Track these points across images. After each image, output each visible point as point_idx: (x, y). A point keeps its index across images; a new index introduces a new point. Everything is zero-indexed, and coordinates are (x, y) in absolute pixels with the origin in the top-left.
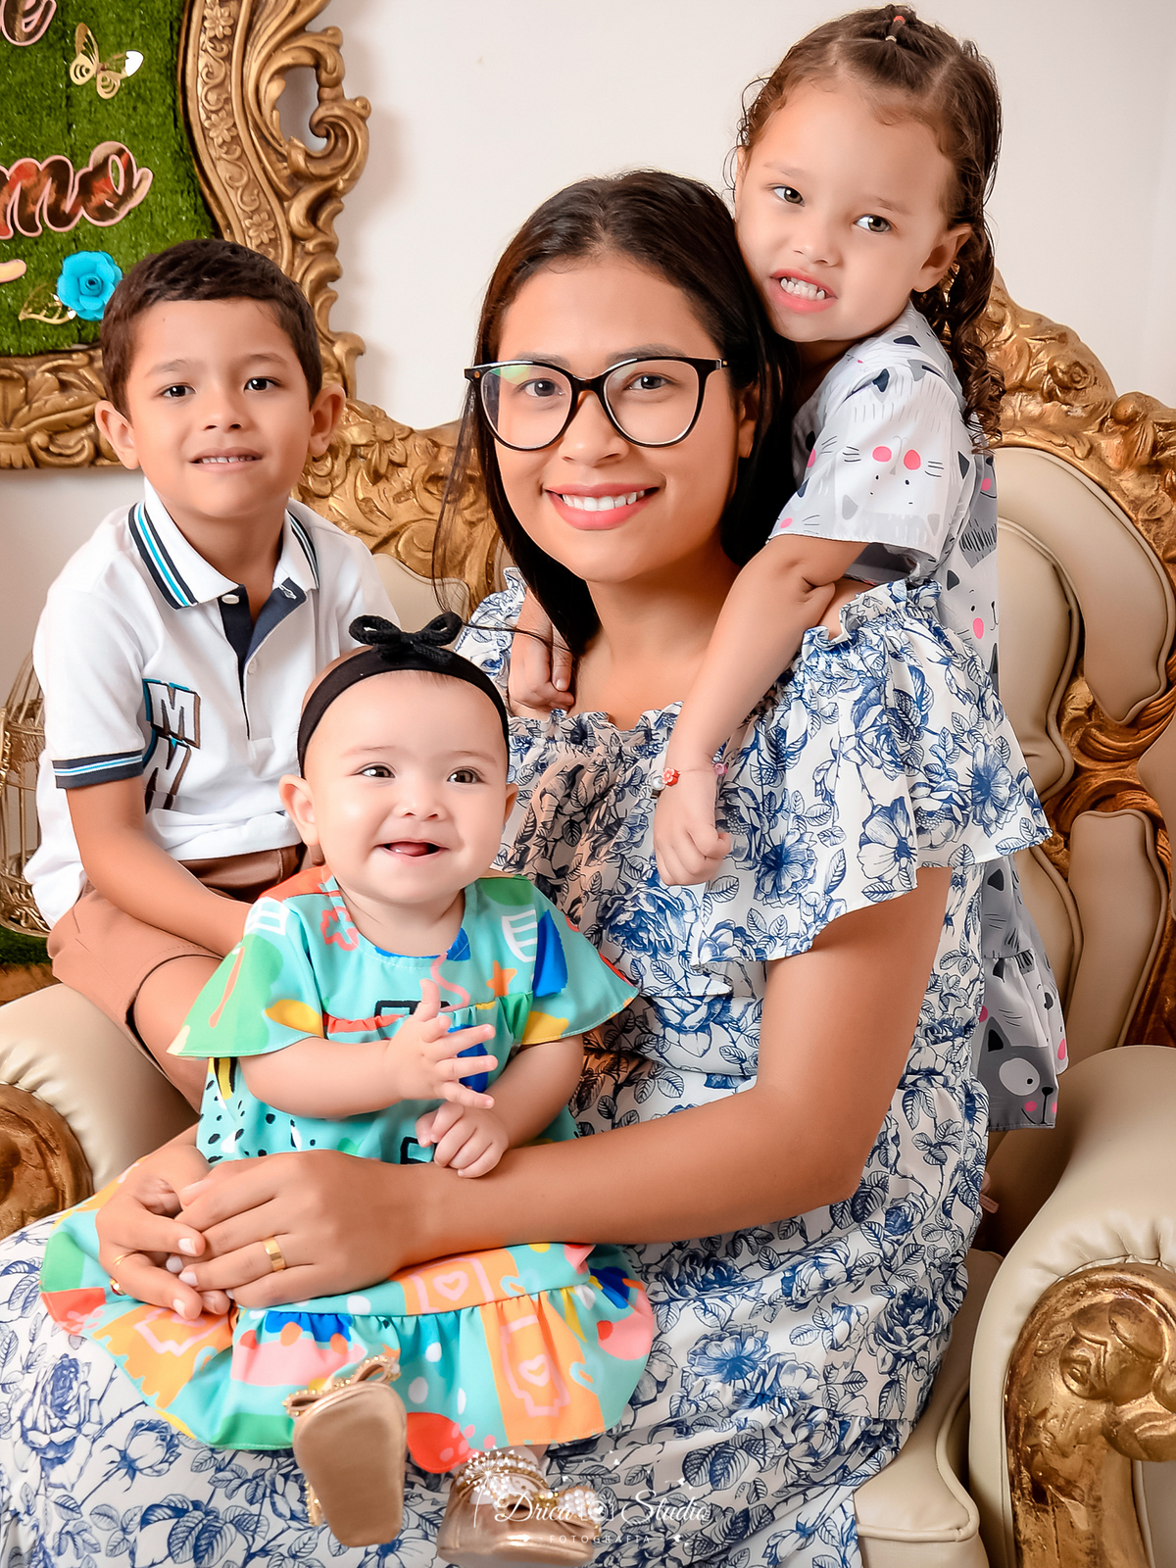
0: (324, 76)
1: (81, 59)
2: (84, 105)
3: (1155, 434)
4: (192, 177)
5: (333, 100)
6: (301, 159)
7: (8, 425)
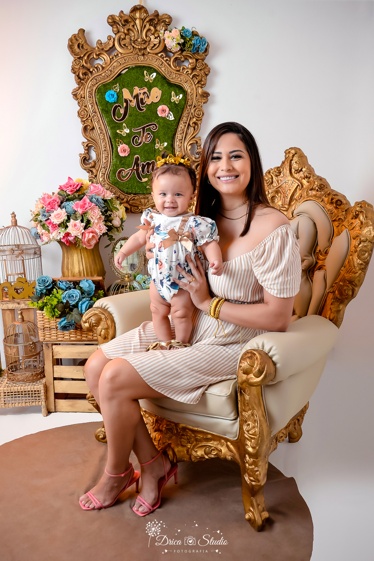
0: (198, 145)
1: (157, 144)
2: (157, 152)
3: (332, 197)
5: (200, 148)
6: (194, 159)
7: (145, 206)
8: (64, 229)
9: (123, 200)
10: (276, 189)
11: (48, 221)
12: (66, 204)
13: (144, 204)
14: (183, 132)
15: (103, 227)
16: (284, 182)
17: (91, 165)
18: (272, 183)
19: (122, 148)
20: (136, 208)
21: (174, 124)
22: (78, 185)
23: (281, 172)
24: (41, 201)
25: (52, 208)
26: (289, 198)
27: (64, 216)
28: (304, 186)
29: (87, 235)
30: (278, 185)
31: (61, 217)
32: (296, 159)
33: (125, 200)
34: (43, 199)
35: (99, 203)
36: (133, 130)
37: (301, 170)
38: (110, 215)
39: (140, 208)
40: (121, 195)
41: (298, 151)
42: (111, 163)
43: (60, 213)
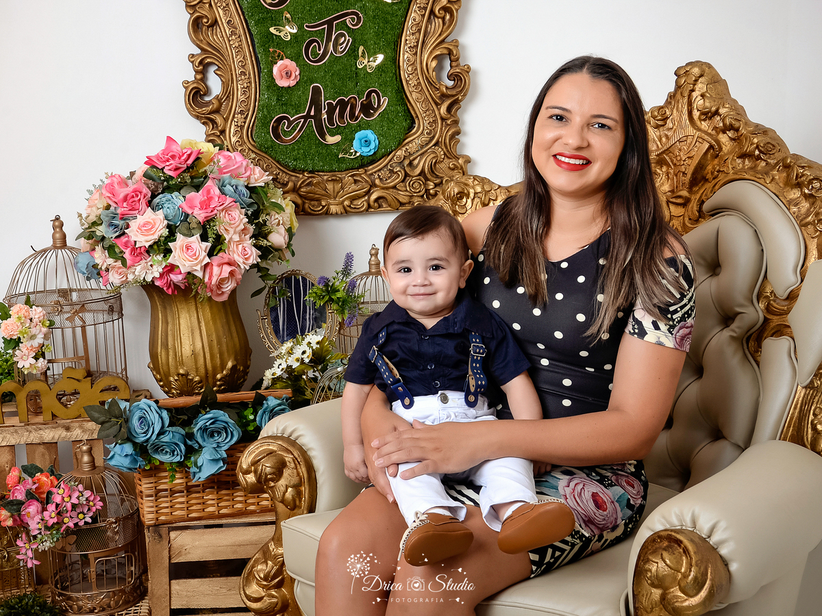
0: (452, 57)
1: (361, 59)
2: (362, 76)
3: (797, 171)
4: (403, 99)
5: (456, 66)
6: (444, 89)
7: (335, 198)
8: (162, 255)
9: (287, 185)
10: (657, 155)
11: (122, 238)
12: (164, 199)
13: (332, 193)
14: (419, 31)
15: (251, 251)
16: (676, 140)
17: (210, 107)
19: (283, 67)
20: (316, 203)
21: (399, 13)
22: (189, 156)
23: (667, 118)
24: (104, 192)
25: (133, 209)
26: (689, 176)
27: (161, 227)
28: (724, 149)
29: (216, 270)
30: (660, 146)
31: (154, 229)
32: (701, 87)
33: (290, 185)
34: (110, 188)
35: (239, 196)
36: (307, 26)
37: (717, 113)
38: (265, 223)
39: (324, 203)
40: (280, 174)
41: (705, 69)
42: (257, 103)
43: (152, 222)
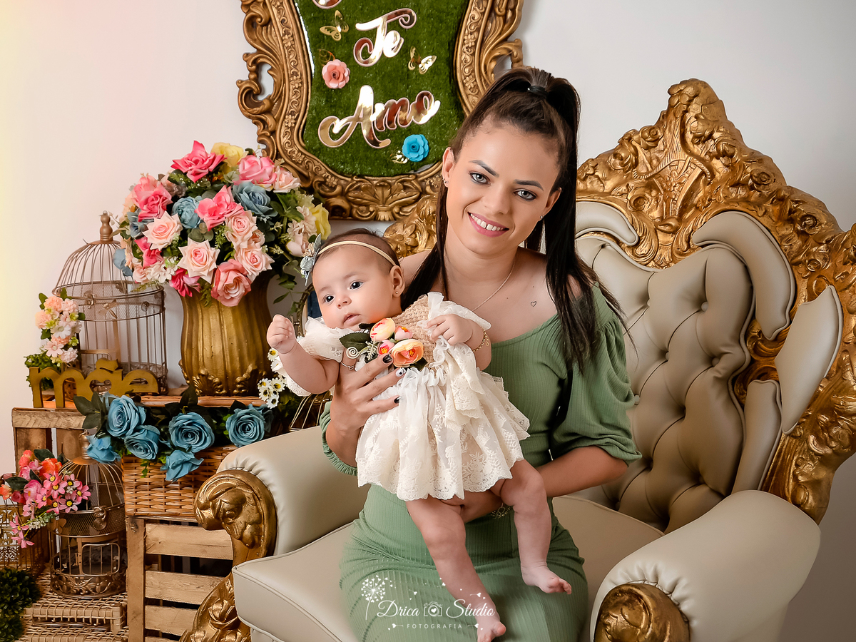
0: (514, 58)
1: (413, 60)
2: (414, 77)
4: (456, 103)
7: (384, 204)
8: (176, 258)
9: (335, 188)
10: (647, 179)
11: (142, 239)
12: (184, 204)
14: (478, 30)
15: (261, 259)
16: (666, 164)
17: (261, 107)
18: (636, 164)
20: (364, 208)
21: (455, 12)
22: (213, 160)
23: (658, 140)
24: (133, 193)
25: (151, 212)
26: (679, 203)
27: (173, 231)
28: (717, 176)
29: (223, 276)
30: (650, 169)
31: (167, 233)
32: (695, 108)
33: (338, 189)
34: (136, 189)
35: (255, 203)
36: (358, 26)
37: (710, 137)
38: (284, 231)
39: (371, 209)
40: (329, 177)
41: (699, 90)
42: (308, 104)
43: (166, 225)
